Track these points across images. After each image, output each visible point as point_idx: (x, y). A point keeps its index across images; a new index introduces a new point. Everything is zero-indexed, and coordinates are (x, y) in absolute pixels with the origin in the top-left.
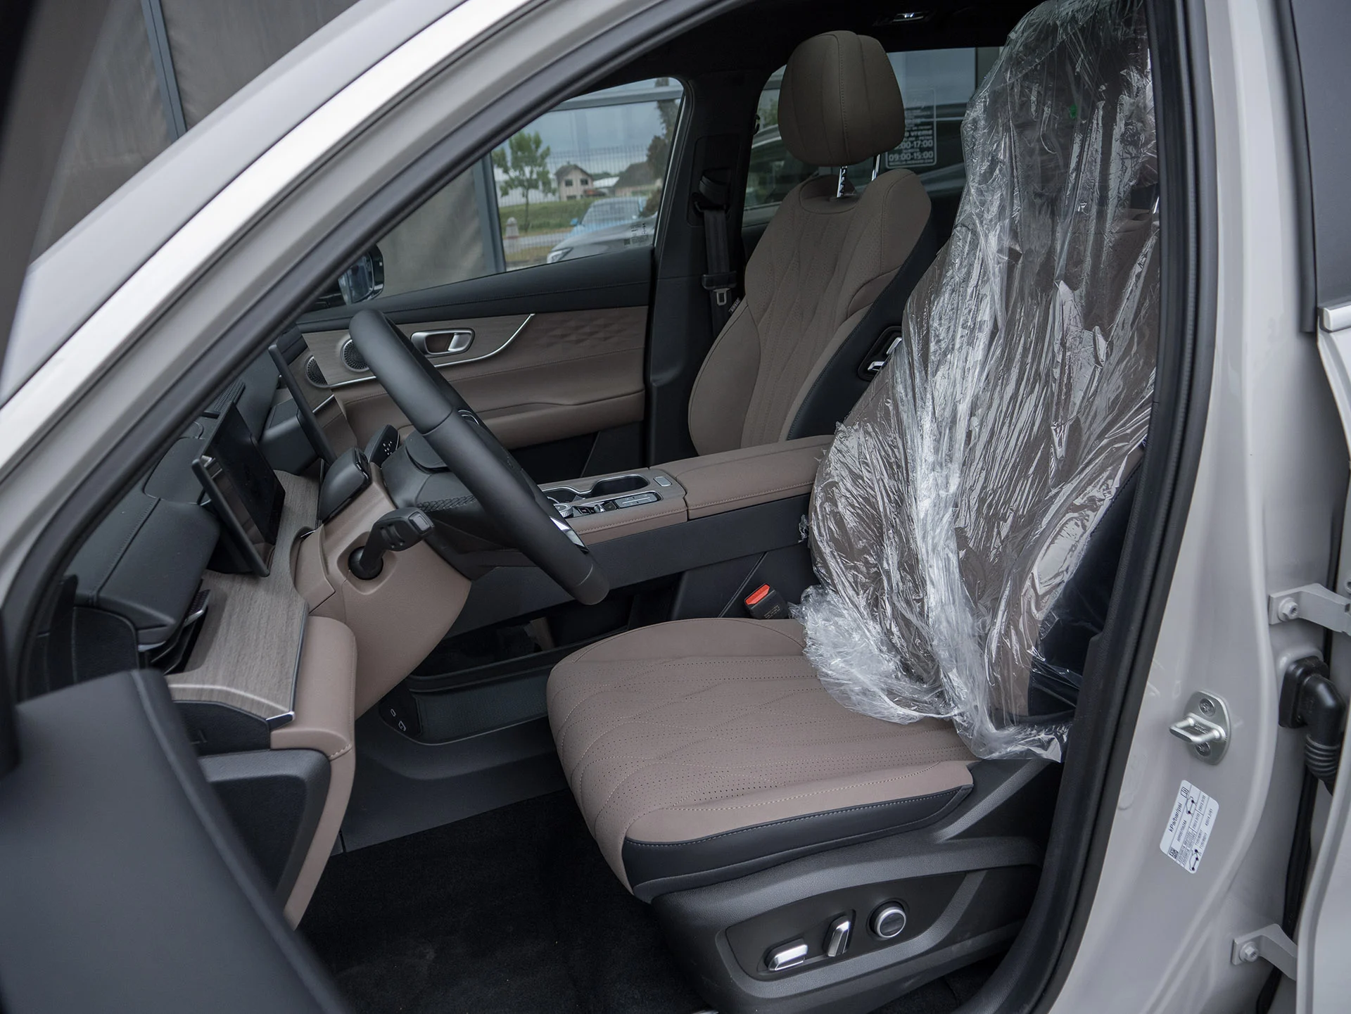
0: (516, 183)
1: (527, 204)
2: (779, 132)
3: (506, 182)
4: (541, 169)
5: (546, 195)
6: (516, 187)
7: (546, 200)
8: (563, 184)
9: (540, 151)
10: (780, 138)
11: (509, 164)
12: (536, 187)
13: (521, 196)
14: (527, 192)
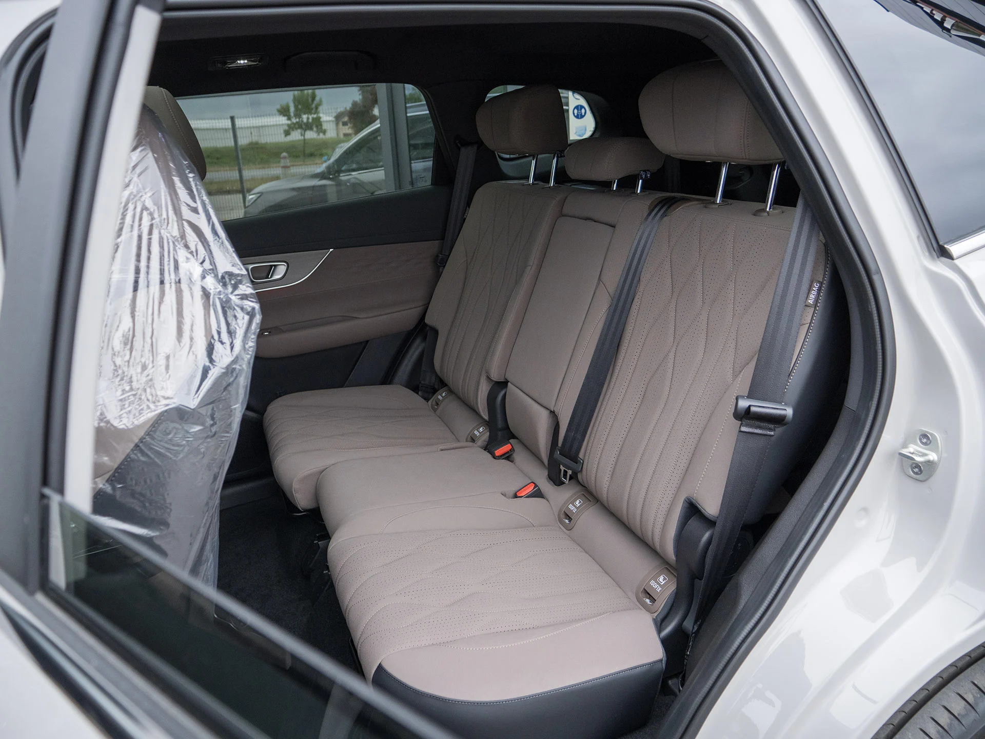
0: (297, 126)
1: (305, 140)
2: (426, 107)
3: (289, 125)
4: (315, 116)
5: (319, 135)
6: (296, 129)
7: (318, 137)
8: (341, 124)
9: (315, 102)
10: (428, 112)
11: (292, 114)
12: (311, 129)
13: (300, 135)
14: (305, 133)
